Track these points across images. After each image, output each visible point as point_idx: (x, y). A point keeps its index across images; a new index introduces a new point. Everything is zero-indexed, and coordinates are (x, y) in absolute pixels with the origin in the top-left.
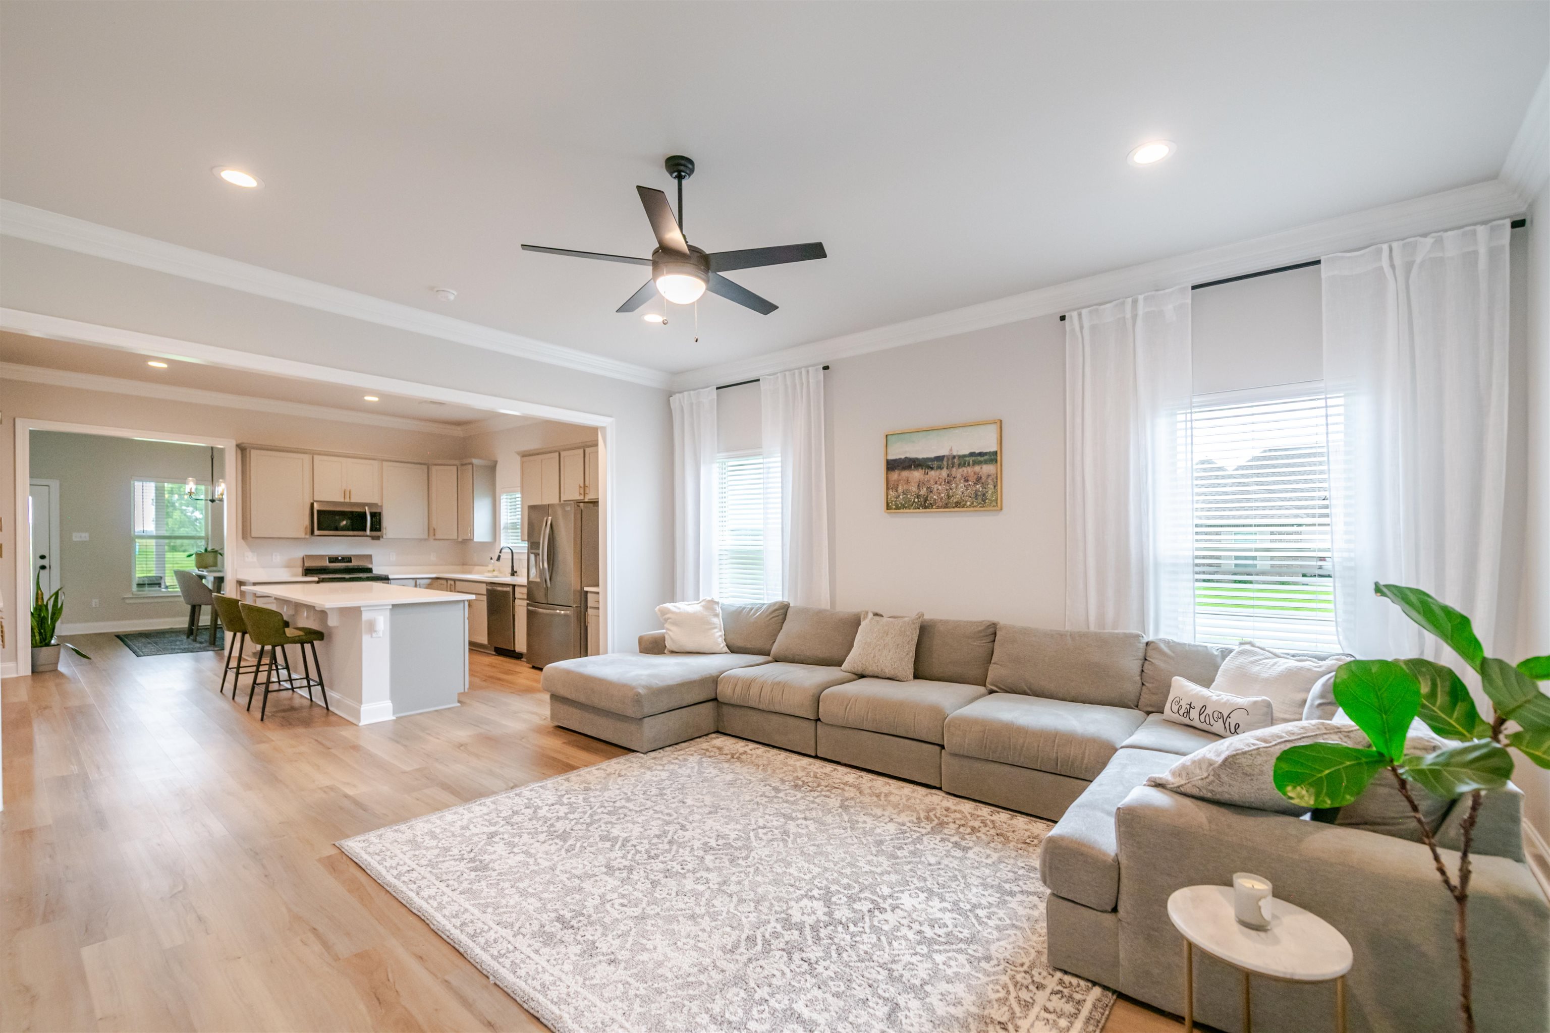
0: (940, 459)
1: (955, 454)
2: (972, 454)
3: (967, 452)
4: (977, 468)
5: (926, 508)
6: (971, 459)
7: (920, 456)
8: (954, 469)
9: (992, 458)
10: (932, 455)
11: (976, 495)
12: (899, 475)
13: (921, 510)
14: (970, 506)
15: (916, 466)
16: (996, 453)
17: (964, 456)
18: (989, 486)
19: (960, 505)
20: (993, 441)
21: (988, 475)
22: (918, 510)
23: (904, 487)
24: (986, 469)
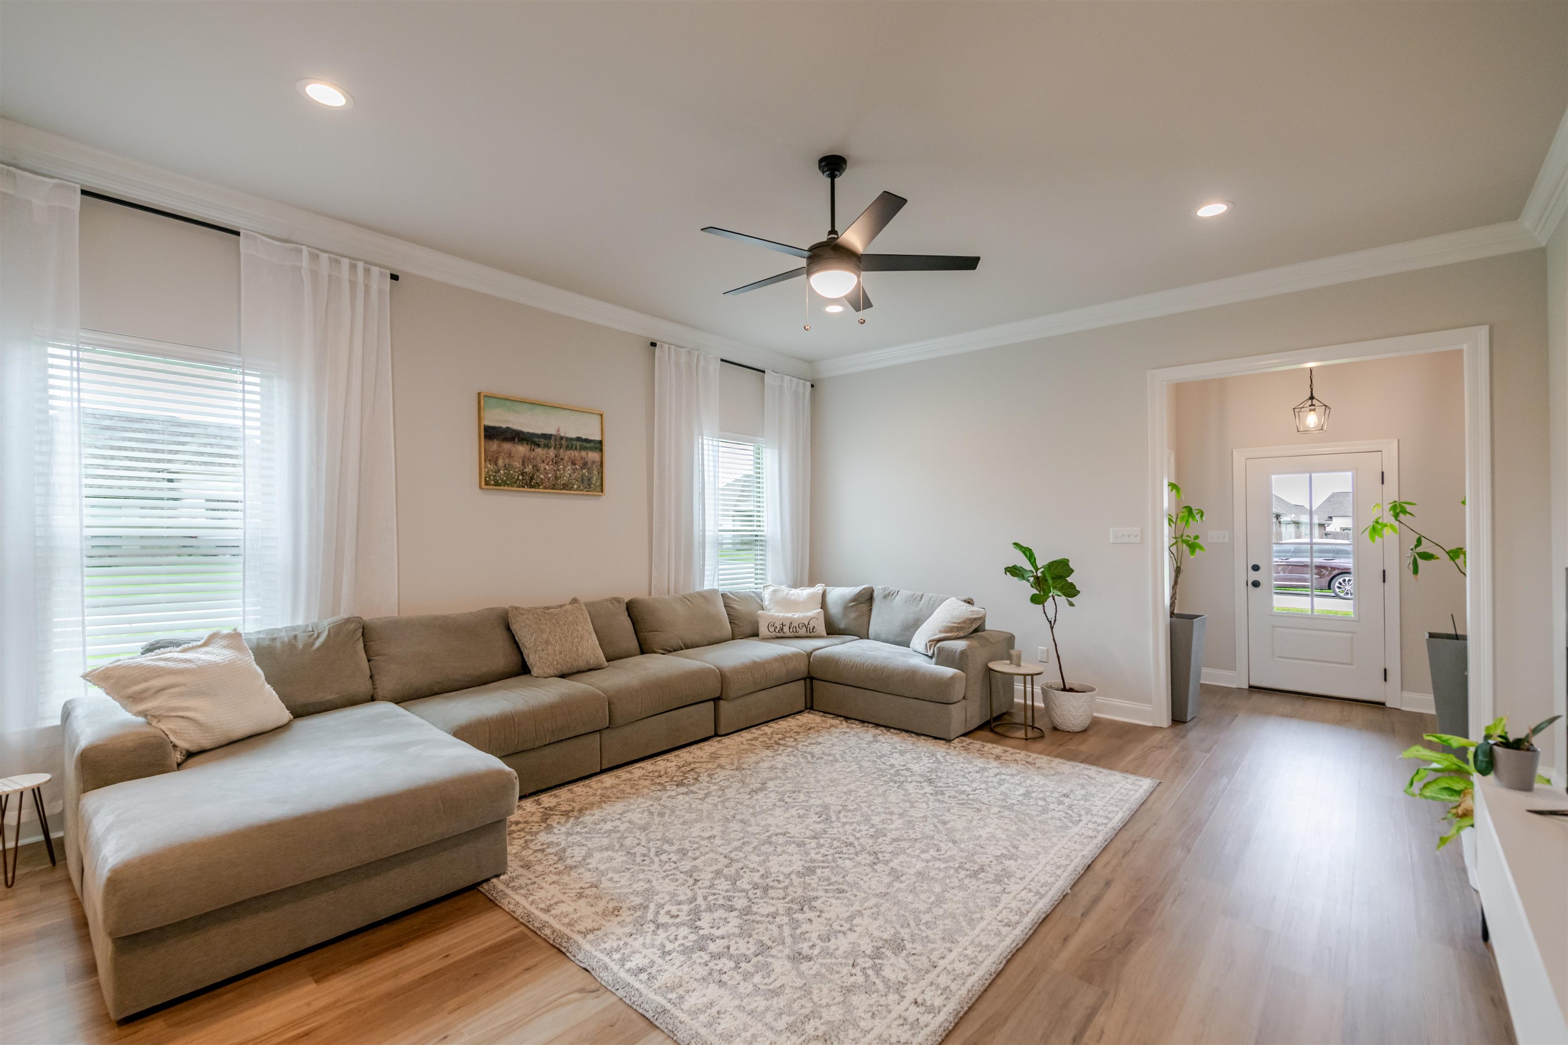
0: (547, 436)
1: (562, 434)
2: (577, 438)
3: (574, 436)
4: (583, 454)
5: (532, 487)
6: (578, 444)
7: (527, 430)
8: (561, 450)
9: (598, 446)
10: (538, 431)
11: (583, 479)
12: (499, 446)
13: (526, 489)
14: (577, 490)
15: (519, 440)
16: (601, 442)
17: (571, 439)
18: (595, 472)
19: (565, 487)
20: (599, 431)
21: (594, 462)
22: (522, 489)
23: (507, 461)
24: (593, 456)
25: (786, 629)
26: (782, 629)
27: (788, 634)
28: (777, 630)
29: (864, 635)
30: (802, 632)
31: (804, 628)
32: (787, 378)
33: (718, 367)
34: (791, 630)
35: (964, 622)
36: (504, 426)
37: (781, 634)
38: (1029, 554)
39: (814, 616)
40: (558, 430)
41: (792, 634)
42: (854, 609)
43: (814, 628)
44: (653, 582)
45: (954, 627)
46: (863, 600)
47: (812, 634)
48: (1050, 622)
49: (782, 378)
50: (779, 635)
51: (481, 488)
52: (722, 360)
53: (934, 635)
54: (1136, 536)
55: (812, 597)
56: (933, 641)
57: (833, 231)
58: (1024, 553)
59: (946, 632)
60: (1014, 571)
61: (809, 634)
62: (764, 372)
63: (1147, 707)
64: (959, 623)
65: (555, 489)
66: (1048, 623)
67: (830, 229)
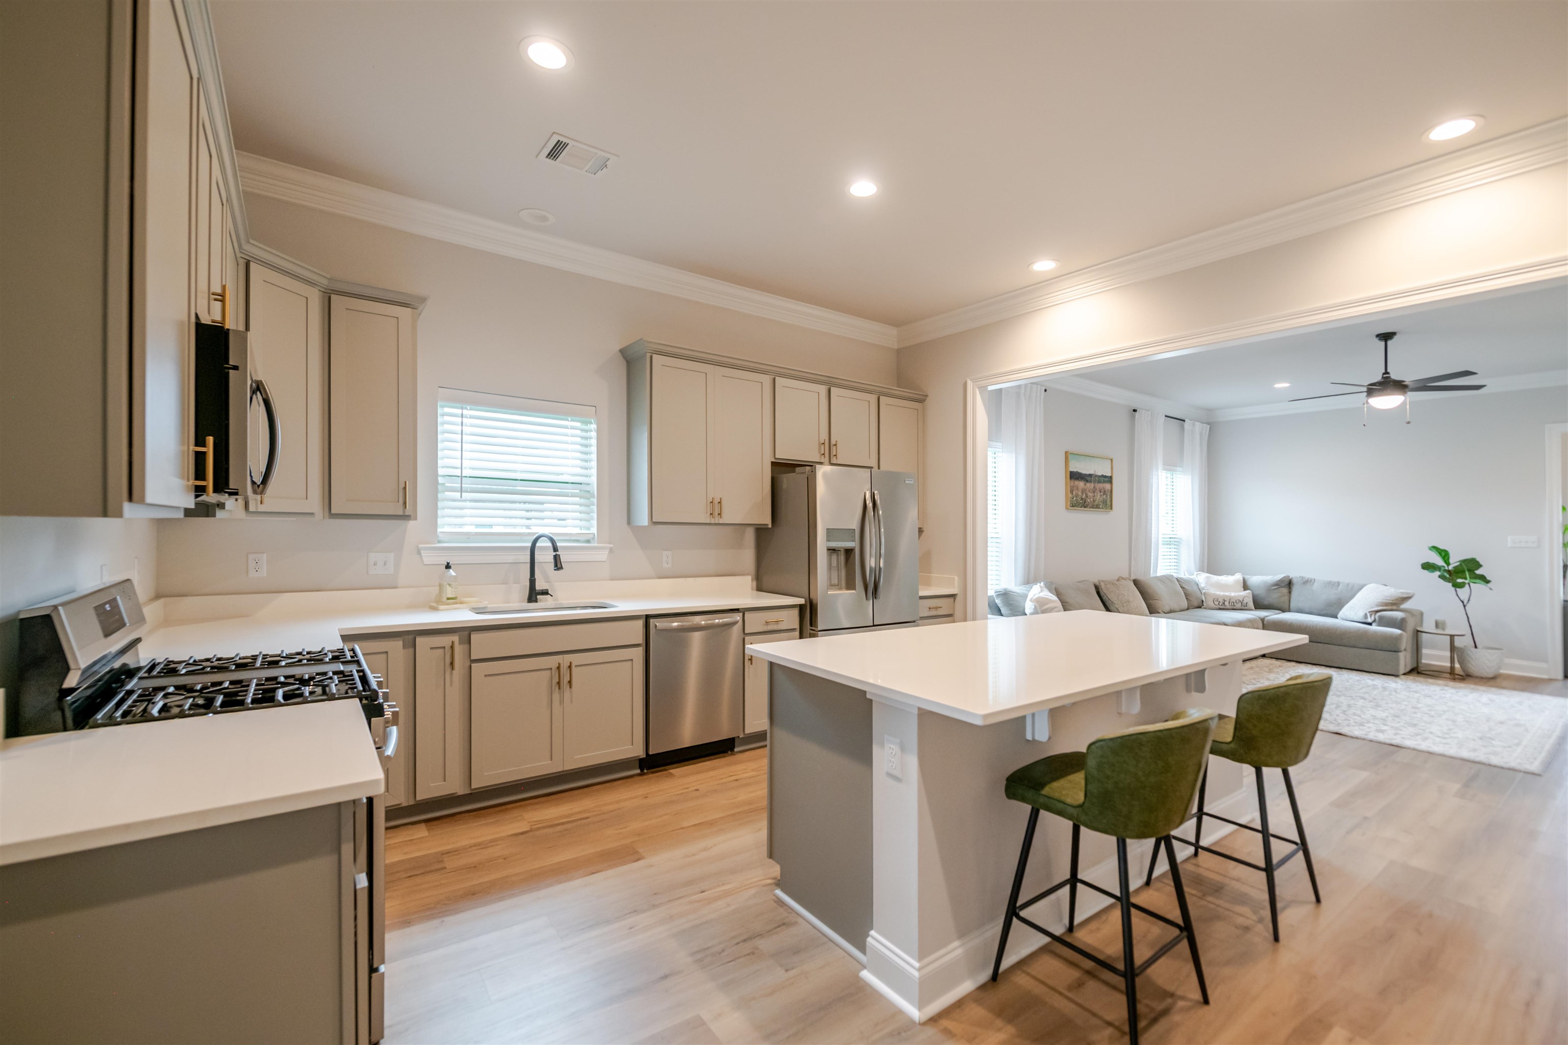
0: (1090, 475)
1: (1096, 474)
2: (1102, 476)
3: (1100, 474)
4: (1104, 485)
5: (1085, 507)
6: (1102, 479)
7: (1084, 472)
8: (1096, 484)
9: (1109, 479)
10: (1088, 473)
11: (1104, 501)
12: (1074, 483)
13: (1083, 509)
14: (1101, 508)
15: (1081, 479)
16: (1111, 477)
17: (1099, 476)
18: (1109, 497)
19: (1097, 507)
20: (1110, 470)
21: (1108, 490)
22: (1081, 509)
23: (1076, 492)
24: (1108, 486)
25: (1227, 603)
26: (1224, 603)
27: (1228, 607)
28: (1220, 604)
29: (1288, 610)
30: (1239, 606)
31: (1240, 603)
32: (1198, 424)
33: (1163, 421)
34: (1230, 604)
35: (1397, 600)
36: (1075, 471)
37: (1223, 607)
38: (1444, 555)
39: (1246, 595)
40: (1095, 471)
41: (1231, 607)
42: (1275, 591)
43: (1247, 603)
44: (1132, 569)
45: (1389, 603)
46: (1283, 585)
47: (1246, 608)
48: (1463, 602)
49: (1194, 424)
50: (1221, 607)
51: (1067, 508)
52: (1166, 416)
53: (1372, 608)
54: (1534, 542)
55: (1237, 581)
56: (1373, 611)
57: (1386, 373)
58: (1440, 554)
59: (1383, 606)
60: (1428, 566)
61: (1243, 607)
62: (1184, 421)
63: (1543, 665)
64: (1393, 600)
65: (1093, 508)
66: (1462, 603)
67: (1384, 371)
